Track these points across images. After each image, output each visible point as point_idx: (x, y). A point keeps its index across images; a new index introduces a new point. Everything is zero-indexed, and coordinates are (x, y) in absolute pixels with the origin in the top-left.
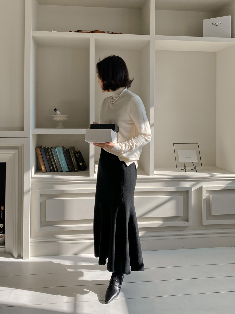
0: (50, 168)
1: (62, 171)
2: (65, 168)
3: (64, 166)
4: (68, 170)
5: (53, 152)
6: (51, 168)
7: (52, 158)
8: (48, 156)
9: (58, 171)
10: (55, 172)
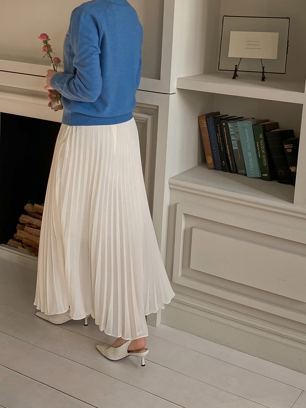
0: (222, 163)
1: (246, 175)
2: (252, 168)
3: (251, 164)
4: (258, 175)
5: (230, 130)
6: (224, 162)
7: (227, 143)
8: (219, 137)
9: (237, 173)
10: (230, 173)
